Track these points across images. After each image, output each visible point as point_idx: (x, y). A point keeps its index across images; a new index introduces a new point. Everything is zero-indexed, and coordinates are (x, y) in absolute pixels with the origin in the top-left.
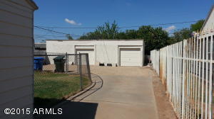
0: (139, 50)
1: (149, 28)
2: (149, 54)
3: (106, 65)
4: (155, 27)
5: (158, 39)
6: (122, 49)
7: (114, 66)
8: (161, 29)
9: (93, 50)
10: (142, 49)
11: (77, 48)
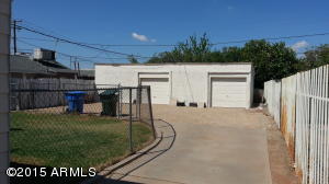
0: (244, 80)
1: (262, 43)
2: (263, 88)
3: (187, 104)
4: (272, 43)
5: (278, 62)
6: (214, 78)
7: (201, 106)
8: (283, 45)
9: (166, 80)
10: (249, 78)
11: (141, 76)
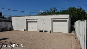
3: (44, 31)
6: (54, 21)
9: (36, 22)
11: (27, 20)
